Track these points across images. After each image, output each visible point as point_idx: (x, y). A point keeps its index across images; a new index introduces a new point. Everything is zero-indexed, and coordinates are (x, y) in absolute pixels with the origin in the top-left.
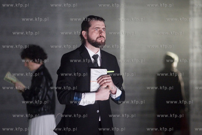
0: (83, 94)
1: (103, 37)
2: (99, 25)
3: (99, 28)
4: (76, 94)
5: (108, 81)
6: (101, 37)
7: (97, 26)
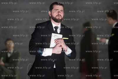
0: (44, 49)
1: (60, 15)
2: (58, 8)
3: (58, 10)
4: (40, 48)
5: (61, 42)
6: (58, 15)
7: (57, 9)
